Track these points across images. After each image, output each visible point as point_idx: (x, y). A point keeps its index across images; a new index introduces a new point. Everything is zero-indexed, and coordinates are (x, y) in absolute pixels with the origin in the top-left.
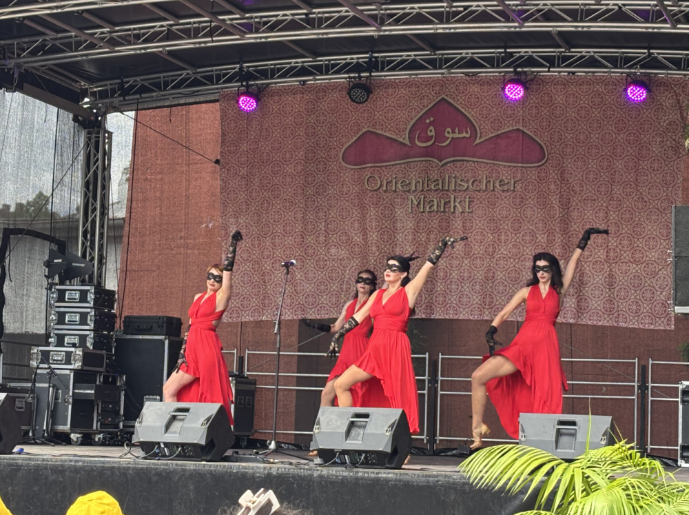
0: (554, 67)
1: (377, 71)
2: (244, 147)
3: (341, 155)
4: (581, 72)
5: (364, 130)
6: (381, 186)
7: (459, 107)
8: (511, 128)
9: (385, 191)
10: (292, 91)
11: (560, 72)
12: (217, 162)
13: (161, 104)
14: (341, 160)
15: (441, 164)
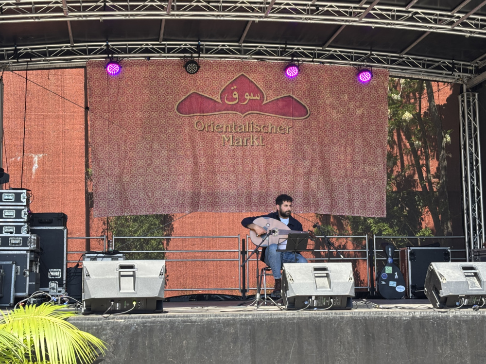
0: (315, 58)
2: (106, 99)
3: (176, 107)
5: (192, 92)
7: (253, 80)
8: (285, 95)
9: (207, 132)
10: (141, 64)
13: (42, 67)
14: (176, 110)
15: (243, 116)
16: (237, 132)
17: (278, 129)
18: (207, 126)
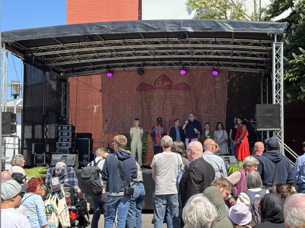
0: (193, 66)
1: (146, 66)
2: (108, 87)
3: (135, 89)
4: (200, 67)
5: (142, 82)
6: (147, 97)
7: (167, 76)
8: (181, 82)
9: (148, 98)
10: (121, 71)
11: (195, 67)
12: (100, 91)
13: (84, 75)
14: (135, 90)
15: (163, 91)
16: (161, 98)
17: (178, 96)
18: (148, 96)
